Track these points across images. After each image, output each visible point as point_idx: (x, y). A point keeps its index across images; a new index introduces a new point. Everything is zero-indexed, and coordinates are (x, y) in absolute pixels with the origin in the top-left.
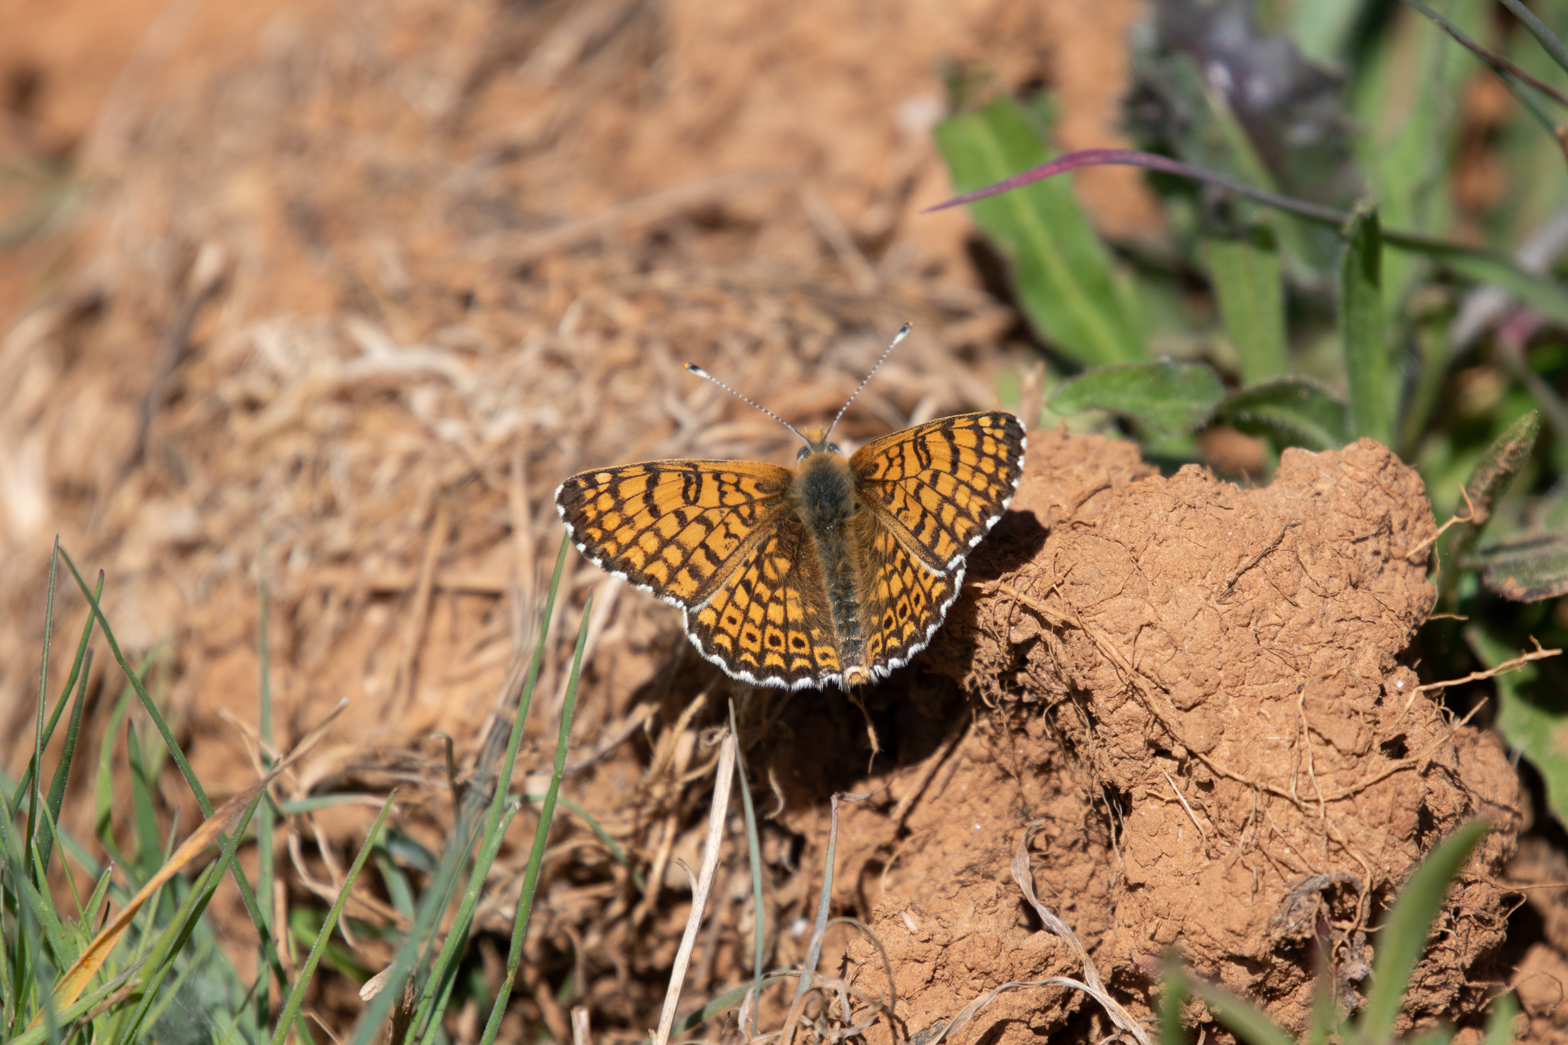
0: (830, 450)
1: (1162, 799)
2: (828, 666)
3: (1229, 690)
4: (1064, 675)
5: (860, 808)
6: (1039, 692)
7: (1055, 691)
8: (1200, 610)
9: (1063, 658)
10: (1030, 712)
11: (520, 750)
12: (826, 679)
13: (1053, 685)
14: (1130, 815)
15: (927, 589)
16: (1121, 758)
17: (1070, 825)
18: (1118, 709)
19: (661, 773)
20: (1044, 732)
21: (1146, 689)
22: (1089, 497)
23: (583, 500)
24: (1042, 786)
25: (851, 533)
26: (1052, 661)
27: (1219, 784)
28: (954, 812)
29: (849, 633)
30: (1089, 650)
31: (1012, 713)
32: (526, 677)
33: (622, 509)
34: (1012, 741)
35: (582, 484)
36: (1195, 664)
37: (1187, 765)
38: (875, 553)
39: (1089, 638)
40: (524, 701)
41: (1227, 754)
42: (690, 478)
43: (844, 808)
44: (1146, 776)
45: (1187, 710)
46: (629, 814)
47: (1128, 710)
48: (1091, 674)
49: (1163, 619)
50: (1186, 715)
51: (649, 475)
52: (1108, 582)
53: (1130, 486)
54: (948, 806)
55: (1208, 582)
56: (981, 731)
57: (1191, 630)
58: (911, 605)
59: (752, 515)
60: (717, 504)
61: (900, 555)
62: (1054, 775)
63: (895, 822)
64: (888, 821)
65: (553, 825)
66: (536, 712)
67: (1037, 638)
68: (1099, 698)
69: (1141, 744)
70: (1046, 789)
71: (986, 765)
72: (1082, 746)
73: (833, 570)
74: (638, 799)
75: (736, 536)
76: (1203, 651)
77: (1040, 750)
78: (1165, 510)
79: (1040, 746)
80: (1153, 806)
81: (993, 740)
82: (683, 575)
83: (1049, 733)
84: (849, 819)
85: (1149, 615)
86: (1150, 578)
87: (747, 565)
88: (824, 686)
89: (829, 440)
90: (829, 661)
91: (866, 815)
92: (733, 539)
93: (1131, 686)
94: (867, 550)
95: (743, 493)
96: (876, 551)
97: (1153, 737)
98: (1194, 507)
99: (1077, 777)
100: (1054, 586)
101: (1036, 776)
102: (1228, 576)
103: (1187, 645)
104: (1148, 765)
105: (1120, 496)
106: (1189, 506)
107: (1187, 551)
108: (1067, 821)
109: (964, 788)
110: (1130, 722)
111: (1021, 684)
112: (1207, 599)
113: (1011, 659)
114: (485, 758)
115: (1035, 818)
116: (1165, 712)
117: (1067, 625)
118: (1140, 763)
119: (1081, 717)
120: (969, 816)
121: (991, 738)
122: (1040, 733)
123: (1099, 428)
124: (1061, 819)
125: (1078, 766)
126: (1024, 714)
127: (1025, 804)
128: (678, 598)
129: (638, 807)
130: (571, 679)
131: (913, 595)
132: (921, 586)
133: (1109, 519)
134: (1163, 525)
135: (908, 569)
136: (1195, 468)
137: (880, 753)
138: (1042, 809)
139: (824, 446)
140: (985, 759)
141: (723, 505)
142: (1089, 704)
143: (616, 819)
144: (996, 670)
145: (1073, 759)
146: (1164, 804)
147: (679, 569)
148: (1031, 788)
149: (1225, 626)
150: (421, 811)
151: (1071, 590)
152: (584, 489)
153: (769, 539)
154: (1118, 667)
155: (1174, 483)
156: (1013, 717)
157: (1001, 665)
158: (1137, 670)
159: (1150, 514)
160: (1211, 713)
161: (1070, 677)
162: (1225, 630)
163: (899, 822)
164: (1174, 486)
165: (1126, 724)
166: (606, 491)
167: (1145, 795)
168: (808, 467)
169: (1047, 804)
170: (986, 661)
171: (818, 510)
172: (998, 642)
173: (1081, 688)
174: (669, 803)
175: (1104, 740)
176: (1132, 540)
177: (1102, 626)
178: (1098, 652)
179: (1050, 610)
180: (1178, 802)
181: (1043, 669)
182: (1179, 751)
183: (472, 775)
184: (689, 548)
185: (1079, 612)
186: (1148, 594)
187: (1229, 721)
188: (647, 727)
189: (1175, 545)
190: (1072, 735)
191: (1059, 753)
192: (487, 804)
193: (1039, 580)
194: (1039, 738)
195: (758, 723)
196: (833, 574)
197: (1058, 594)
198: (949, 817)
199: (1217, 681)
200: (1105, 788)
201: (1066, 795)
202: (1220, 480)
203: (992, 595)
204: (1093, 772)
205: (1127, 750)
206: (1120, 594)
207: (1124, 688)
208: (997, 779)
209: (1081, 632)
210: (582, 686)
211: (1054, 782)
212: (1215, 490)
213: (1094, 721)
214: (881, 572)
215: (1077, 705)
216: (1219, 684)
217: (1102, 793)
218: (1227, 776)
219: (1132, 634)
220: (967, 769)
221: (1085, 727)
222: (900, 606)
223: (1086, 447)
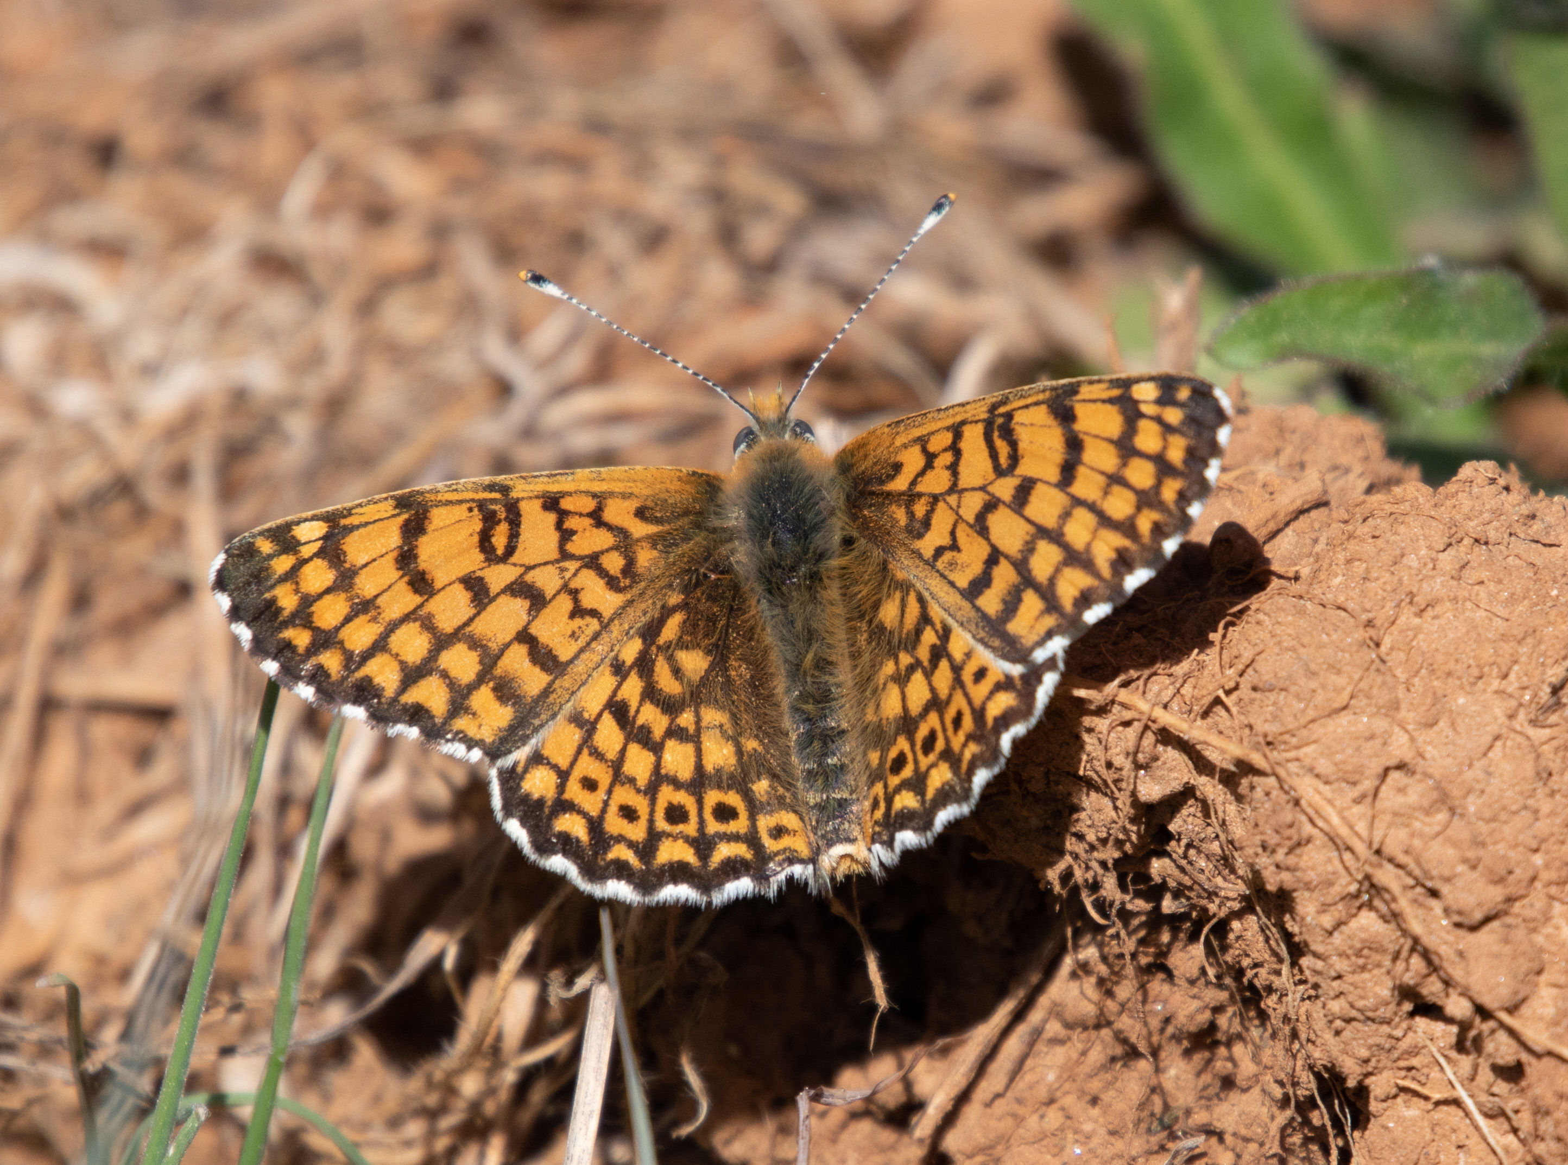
0: (795, 434)
1: (1426, 1098)
2: (785, 850)
3: (1553, 890)
4: (1239, 862)
5: (855, 1116)
6: (1192, 894)
7: (1222, 893)
8: (1497, 738)
9: (1238, 831)
10: (1175, 931)
11: (208, 1009)
12: (782, 877)
13: (1219, 881)
14: (1365, 1128)
15: (977, 702)
16: (1349, 1021)
17: (1253, 1147)
18: (1343, 928)
19: (476, 1050)
20: (1203, 972)
21: (1395, 887)
22: (1287, 524)
23: (268, 577)
24: (1199, 1074)
25: (832, 592)
26: (1217, 837)
27: (1534, 1068)
28: (1033, 1122)
29: (826, 787)
30: (1288, 815)
31: (1142, 933)
32: (218, 868)
33: (351, 586)
34: (1143, 987)
35: (266, 547)
36: (1488, 840)
37: (1473, 1033)
38: (878, 632)
39: (1287, 793)
40: (214, 915)
41: (1550, 1011)
42: (494, 513)
43: (823, 1115)
44: (1396, 1054)
45: (1474, 928)
46: (414, 1128)
47: (1362, 929)
48: (1291, 860)
49: (1428, 756)
50: (1472, 938)
51: (406, 516)
52: (1323, 686)
53: (1364, 502)
54: (1021, 1111)
55: (1512, 684)
56: (1084, 968)
57: (1481, 775)
58: (944, 730)
59: (629, 569)
60: (555, 555)
61: (929, 637)
62: (1222, 1051)
63: (921, 1141)
64: (906, 1139)
65: (273, 1150)
66: (239, 936)
67: (1188, 792)
68: (1307, 906)
69: (1385, 992)
70: (1207, 1078)
71: (1093, 1034)
72: (1274, 997)
73: (798, 666)
74: (432, 1100)
75: (594, 613)
76: (1503, 816)
77: (1196, 1004)
78: (1430, 548)
79: (1194, 997)
80: (1411, 1110)
81: (1106, 987)
82: (483, 698)
83: (1211, 972)
84: (834, 1138)
85: (1400, 748)
86: (1402, 676)
87: (619, 670)
88: (780, 890)
89: (793, 415)
90: (786, 842)
91: (865, 1127)
92: (588, 619)
93: (1366, 885)
94: (864, 626)
95: (610, 527)
96: (881, 628)
97: (1409, 979)
98: (1486, 543)
99: (1266, 1057)
100: (1221, 693)
101: (1187, 1053)
102: (1550, 672)
103: (1472, 805)
104: (1398, 1033)
105: (1346, 522)
106: (1477, 541)
107: (1473, 626)
108: (1247, 1140)
109: (1051, 1077)
110: (1365, 952)
111: (1158, 880)
112: (1511, 717)
113: (1138, 833)
114: (140, 1022)
115: (1185, 1133)
116: (1431, 933)
117: (1246, 768)
118: (1385, 1029)
119: (1272, 942)
120: (1062, 1129)
121: (1101, 982)
122: (1195, 972)
123: (1306, 392)
124: (1234, 1134)
125: (1267, 1034)
126: (1165, 937)
127: (1166, 1107)
128: (471, 744)
129: (432, 1115)
130: (303, 874)
131: (951, 713)
132: (966, 695)
133: (1325, 566)
134: (1426, 577)
135: (944, 664)
136: (1487, 467)
137: (891, 1010)
138: (1200, 1117)
139: (785, 426)
140: (1091, 1022)
141: (565, 555)
142: (1287, 917)
143: (390, 1138)
144: (1110, 854)
145: (1256, 1022)
146: (1430, 1106)
147: (472, 687)
148: (1178, 1078)
149: (1545, 768)
150: (21, 1124)
151: (1252, 701)
152: (270, 557)
153: (667, 612)
154: (1342, 847)
155: (1447, 497)
156: (1142, 942)
157: (1119, 844)
158: (1378, 852)
159: (1403, 555)
160: (1520, 934)
161: (1251, 866)
162: (1545, 775)
163: (928, 1142)
164: (1448, 503)
165: (1358, 954)
166: (318, 555)
167: (1394, 1091)
168: (755, 467)
169: (1208, 1108)
170: (1091, 837)
171: (769, 548)
172: (1114, 800)
173: (1271, 887)
174: (490, 1108)
175: (1316, 986)
176: (1368, 605)
177: (1311, 770)
178: (1304, 818)
179: (1214, 739)
180: (1456, 1102)
181: (1199, 851)
182: (1458, 1007)
183: (117, 1055)
184: (494, 646)
185: (1269, 744)
186: (1398, 709)
187: (1553, 949)
188: (449, 963)
189: (1450, 615)
190: (1256, 975)
191: (1230, 1010)
192: (145, 1109)
193: (1191, 681)
194: (1192, 982)
195: (660, 955)
196: (796, 671)
197: (1227, 709)
198: (1021, 1131)
199: (1530, 873)
200: (1318, 1076)
201: (1245, 1090)
202: (1534, 490)
203: (1102, 711)
204: (1296, 1046)
205: (1360, 1004)
206: (1345, 708)
207: (1353, 888)
208: (1113, 1059)
209: (1272, 781)
210: (326, 885)
211: (1221, 1066)
212: (1525, 509)
213: (1297, 950)
214: (889, 668)
215: (1264, 919)
216: (1534, 879)
217: (1313, 1085)
218: (1550, 1053)
219: (1367, 785)
220: (1057, 1041)
221: (1281, 961)
222: (922, 732)
223: (1281, 428)
